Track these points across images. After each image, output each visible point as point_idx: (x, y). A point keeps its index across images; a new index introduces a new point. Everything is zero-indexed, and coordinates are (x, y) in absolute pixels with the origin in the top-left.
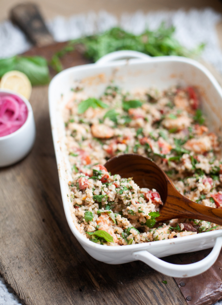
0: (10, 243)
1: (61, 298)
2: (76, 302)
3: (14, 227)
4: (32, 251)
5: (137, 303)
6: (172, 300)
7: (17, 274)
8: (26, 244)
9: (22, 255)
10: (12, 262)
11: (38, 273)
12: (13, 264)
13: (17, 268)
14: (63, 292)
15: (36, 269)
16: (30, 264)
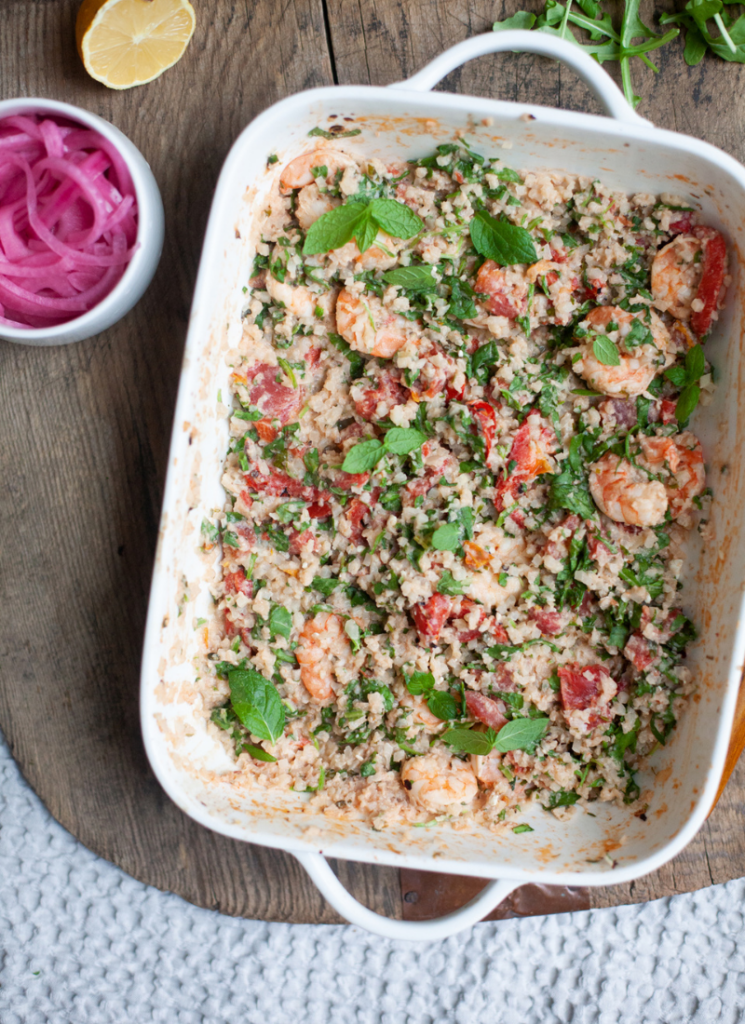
0: (17, 597)
1: (109, 790)
2: (142, 812)
3: (37, 550)
4: (70, 636)
5: (285, 864)
6: (371, 886)
7: (18, 694)
8: (58, 610)
9: (41, 643)
10: (12, 654)
11: (70, 706)
12: (14, 659)
13: (21, 675)
14: (118, 777)
15: (67, 694)
16: (54, 673)
